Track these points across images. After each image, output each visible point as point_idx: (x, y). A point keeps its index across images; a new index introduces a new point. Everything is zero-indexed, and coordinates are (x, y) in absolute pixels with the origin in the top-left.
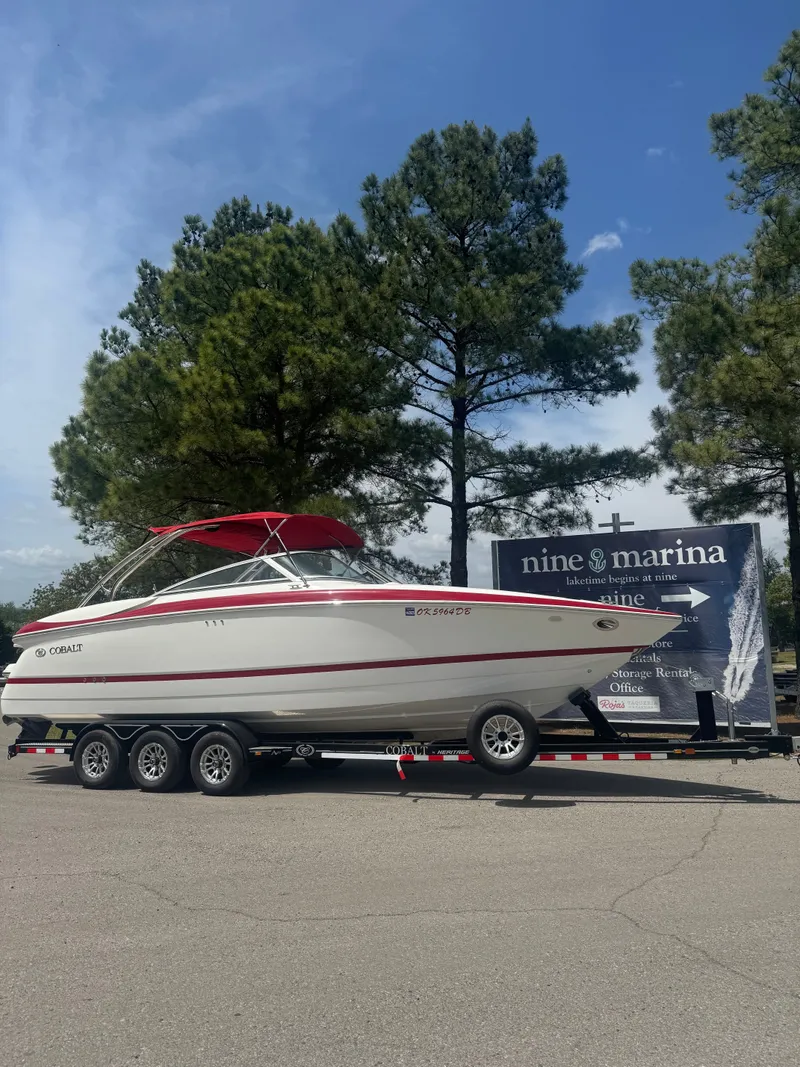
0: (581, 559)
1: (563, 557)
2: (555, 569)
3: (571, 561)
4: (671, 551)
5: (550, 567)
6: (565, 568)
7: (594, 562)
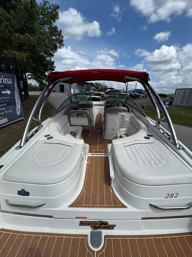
4: (1, 79)
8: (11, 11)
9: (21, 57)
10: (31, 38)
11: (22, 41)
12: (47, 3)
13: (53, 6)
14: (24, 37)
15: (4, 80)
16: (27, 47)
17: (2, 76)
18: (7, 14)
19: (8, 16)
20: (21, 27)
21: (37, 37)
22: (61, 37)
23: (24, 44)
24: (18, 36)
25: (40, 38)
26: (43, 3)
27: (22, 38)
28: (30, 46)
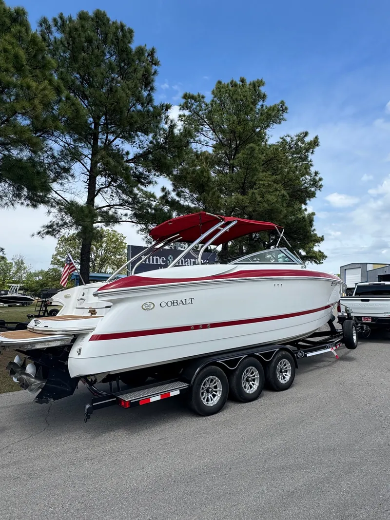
0: (165, 259)
1: (158, 257)
2: (155, 263)
3: (161, 260)
4: (194, 260)
5: (153, 262)
6: (159, 263)
7: (169, 261)
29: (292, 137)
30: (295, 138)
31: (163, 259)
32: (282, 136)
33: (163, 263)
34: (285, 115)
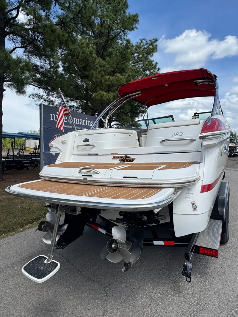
0: (67, 119)
4: (85, 121)
7: (70, 120)
8: (107, 58)
9: (108, 97)
10: (121, 77)
11: (111, 82)
12: (143, 40)
13: (150, 41)
14: (113, 77)
15: (87, 122)
16: (115, 87)
17: (86, 118)
18: (103, 62)
19: (103, 63)
20: (113, 69)
21: (127, 75)
22: (157, 70)
23: (113, 85)
24: (109, 78)
25: (130, 76)
26: (140, 41)
27: (112, 79)
28: (119, 86)
29: (147, 40)
30: (149, 42)
31: (65, 118)
32: (141, 39)
33: (66, 121)
34: (137, 25)
